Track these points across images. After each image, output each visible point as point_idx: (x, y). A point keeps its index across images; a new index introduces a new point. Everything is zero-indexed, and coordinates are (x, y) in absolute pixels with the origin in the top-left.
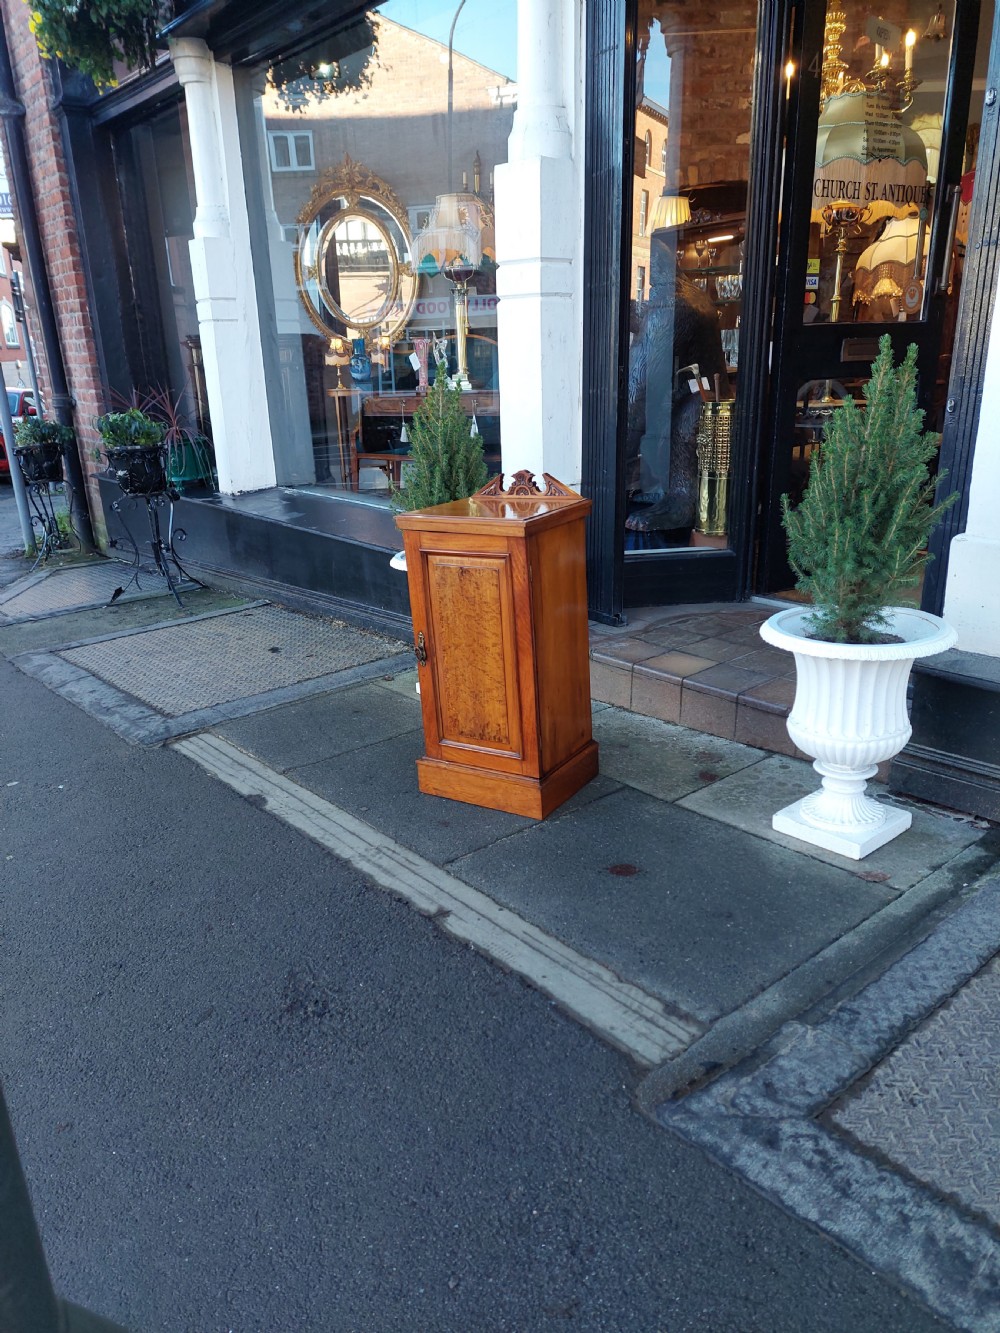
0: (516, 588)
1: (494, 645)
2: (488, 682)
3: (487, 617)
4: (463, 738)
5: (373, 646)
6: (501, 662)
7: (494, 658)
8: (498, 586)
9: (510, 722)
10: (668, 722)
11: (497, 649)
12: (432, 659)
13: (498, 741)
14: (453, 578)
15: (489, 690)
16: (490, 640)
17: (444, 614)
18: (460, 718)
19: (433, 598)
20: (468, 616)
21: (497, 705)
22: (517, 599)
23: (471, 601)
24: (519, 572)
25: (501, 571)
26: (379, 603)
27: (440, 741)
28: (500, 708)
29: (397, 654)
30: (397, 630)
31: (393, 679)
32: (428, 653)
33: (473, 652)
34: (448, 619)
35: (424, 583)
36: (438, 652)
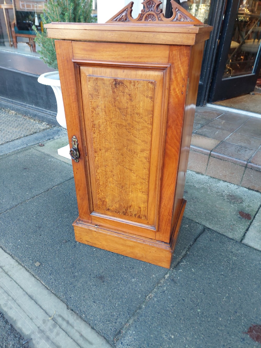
0: (171, 100)
1: (142, 151)
2: (134, 177)
3: (138, 127)
4: (109, 213)
5: (31, 125)
6: (147, 164)
7: (142, 161)
8: (152, 98)
9: (150, 206)
10: (198, 173)
11: (146, 154)
12: (85, 158)
13: (139, 217)
14: (105, 90)
15: (134, 184)
16: (139, 145)
17: (96, 122)
18: (107, 200)
19: (85, 108)
20: (120, 125)
21: (140, 195)
22: (171, 112)
23: (122, 111)
24: (178, 84)
25: (158, 84)
26: (32, 103)
27: (91, 212)
28: (142, 196)
29: (44, 130)
30: (42, 117)
31: (44, 145)
32: (81, 153)
33: (122, 155)
34: (99, 126)
35: (77, 94)
36: (90, 153)
